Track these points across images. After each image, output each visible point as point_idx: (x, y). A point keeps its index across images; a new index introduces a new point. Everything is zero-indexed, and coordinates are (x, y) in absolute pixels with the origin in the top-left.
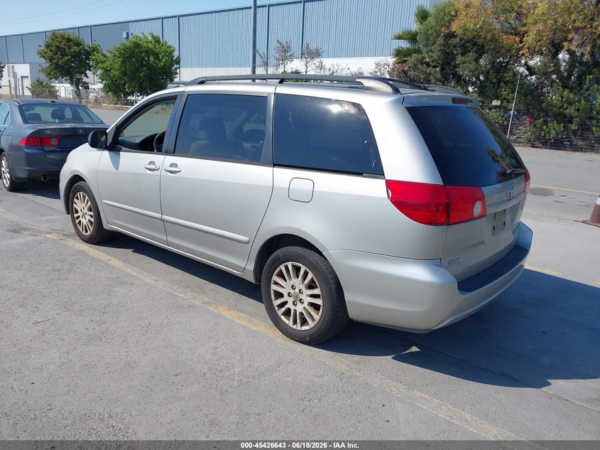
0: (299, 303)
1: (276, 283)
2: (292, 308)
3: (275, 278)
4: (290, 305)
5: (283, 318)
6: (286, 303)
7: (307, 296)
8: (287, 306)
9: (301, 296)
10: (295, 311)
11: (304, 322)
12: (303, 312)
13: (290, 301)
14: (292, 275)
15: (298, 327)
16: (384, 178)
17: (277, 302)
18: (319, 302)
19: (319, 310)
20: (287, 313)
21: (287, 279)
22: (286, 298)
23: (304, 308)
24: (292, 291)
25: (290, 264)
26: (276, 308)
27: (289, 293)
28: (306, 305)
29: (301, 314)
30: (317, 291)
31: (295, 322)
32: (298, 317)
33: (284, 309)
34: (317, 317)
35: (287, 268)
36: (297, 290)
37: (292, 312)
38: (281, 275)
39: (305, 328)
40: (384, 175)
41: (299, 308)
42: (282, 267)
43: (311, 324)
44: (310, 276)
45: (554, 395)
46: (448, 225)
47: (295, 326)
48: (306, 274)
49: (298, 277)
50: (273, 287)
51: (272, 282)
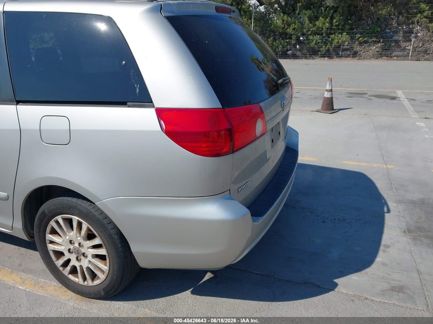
0: (82, 258)
1: (52, 242)
2: (77, 264)
3: (49, 237)
4: (74, 262)
5: (71, 277)
6: (69, 261)
7: (88, 248)
8: (71, 264)
9: (83, 250)
10: (81, 266)
11: (94, 276)
12: (90, 266)
13: (73, 257)
14: (65, 229)
15: (89, 283)
16: (153, 106)
17: (59, 263)
18: (102, 252)
19: (106, 260)
20: (74, 271)
21: (61, 235)
22: (67, 256)
23: (90, 261)
24: (71, 247)
25: (59, 218)
26: (61, 269)
27: (69, 250)
28: (90, 258)
29: (88, 268)
30: (97, 241)
31: (85, 279)
32: (86, 273)
33: (69, 268)
34: (106, 268)
35: (57, 222)
36: (77, 245)
37: (78, 269)
38: (54, 232)
39: (97, 282)
40: (152, 102)
41: (85, 263)
42: (52, 223)
43: (102, 277)
44: (85, 226)
45: (354, 296)
46: (233, 152)
47: (86, 283)
48: (80, 225)
49: (73, 230)
50: (51, 247)
51: (47, 242)
